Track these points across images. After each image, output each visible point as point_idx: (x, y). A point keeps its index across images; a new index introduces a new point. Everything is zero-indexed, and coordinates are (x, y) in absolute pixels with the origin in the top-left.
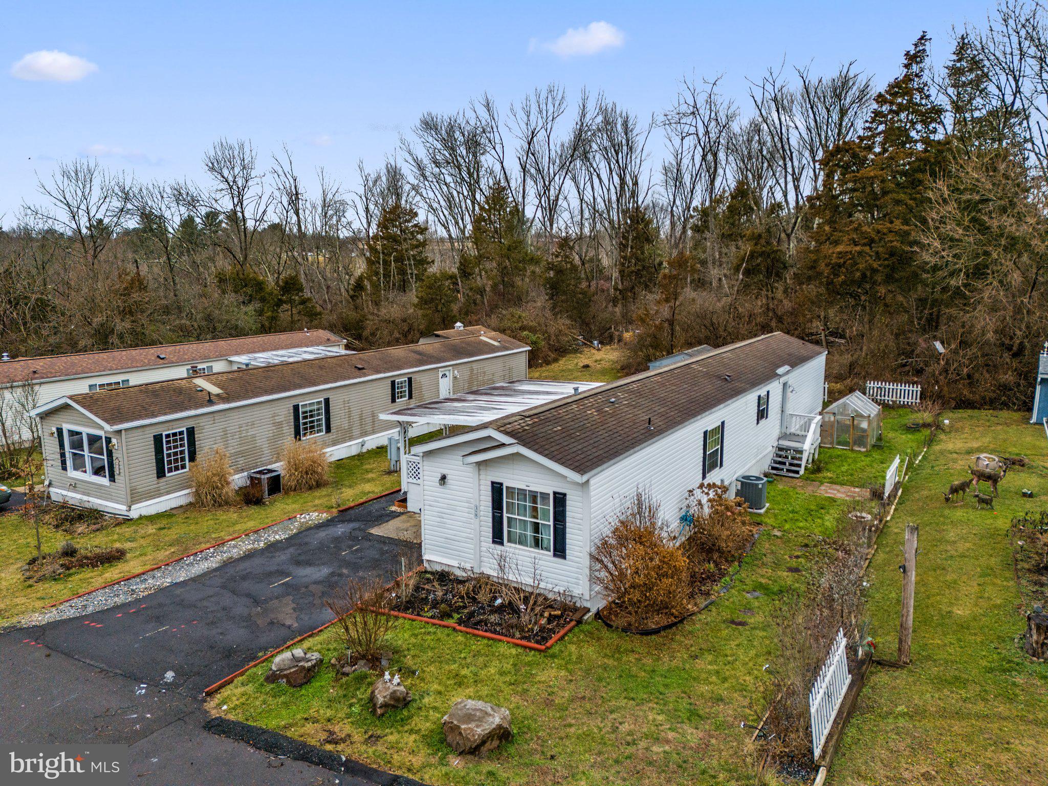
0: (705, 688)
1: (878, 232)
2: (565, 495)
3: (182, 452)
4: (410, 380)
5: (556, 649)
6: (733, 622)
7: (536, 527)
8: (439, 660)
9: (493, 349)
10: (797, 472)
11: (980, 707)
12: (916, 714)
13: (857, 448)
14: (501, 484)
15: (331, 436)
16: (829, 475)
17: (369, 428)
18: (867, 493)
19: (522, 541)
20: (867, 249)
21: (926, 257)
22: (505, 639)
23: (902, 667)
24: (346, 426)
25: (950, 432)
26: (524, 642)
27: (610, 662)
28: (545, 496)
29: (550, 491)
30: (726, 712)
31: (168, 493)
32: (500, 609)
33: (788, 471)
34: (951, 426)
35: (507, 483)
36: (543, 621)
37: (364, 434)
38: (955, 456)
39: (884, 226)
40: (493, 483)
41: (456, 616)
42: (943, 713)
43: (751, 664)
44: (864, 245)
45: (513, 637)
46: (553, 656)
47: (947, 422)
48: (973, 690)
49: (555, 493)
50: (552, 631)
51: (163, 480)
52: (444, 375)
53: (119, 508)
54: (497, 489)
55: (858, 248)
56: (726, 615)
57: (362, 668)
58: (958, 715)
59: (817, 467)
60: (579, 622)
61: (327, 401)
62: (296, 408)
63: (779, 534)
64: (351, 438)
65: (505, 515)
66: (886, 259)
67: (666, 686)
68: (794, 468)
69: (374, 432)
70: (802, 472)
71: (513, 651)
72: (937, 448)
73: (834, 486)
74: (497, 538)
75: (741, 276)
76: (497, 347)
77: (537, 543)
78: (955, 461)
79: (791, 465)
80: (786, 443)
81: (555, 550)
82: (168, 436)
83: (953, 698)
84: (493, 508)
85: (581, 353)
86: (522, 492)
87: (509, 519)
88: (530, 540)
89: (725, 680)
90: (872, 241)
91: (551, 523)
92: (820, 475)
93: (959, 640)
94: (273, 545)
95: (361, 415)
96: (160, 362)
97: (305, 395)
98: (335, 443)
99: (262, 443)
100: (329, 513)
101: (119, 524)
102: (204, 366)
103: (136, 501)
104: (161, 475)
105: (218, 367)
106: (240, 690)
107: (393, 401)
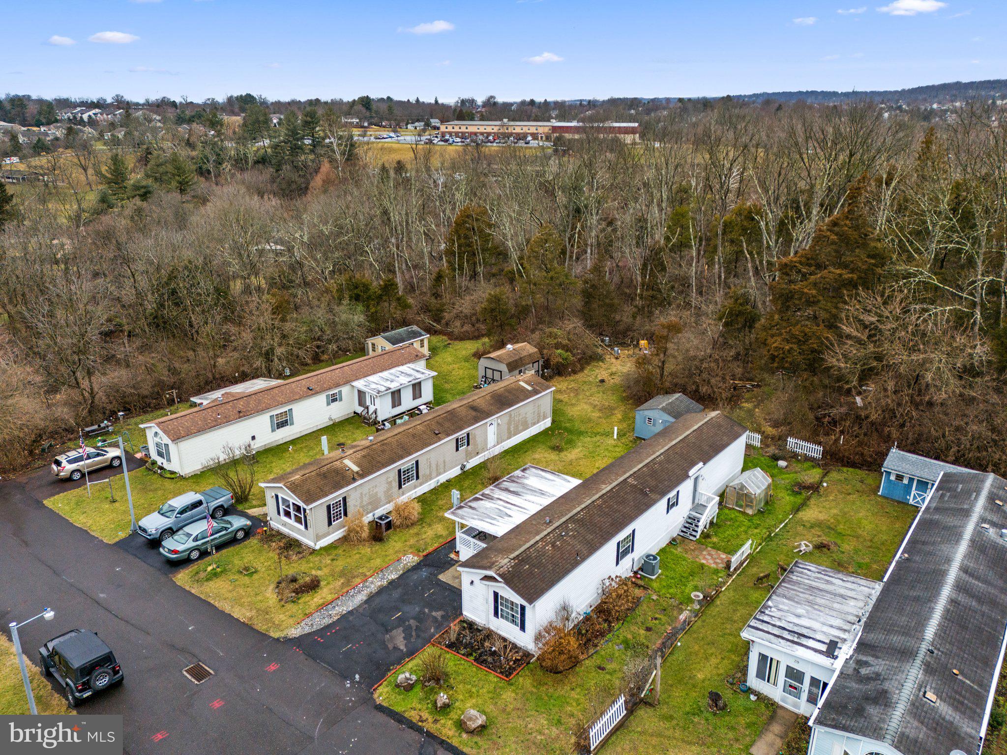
0: (569, 708)
2: (525, 607)
3: (340, 510)
4: (468, 434)
5: (513, 681)
6: (599, 667)
7: (513, 616)
8: (464, 682)
9: (527, 395)
10: (695, 536)
13: (747, 511)
15: (420, 480)
16: (715, 539)
17: (442, 470)
18: (726, 561)
19: (506, 619)
22: (493, 672)
24: (428, 473)
25: (821, 495)
26: (500, 675)
27: (534, 690)
28: (517, 605)
29: (519, 603)
31: (333, 533)
32: (494, 653)
34: (829, 488)
35: (500, 594)
36: (511, 663)
37: (439, 474)
40: (494, 593)
41: (474, 654)
45: (496, 671)
46: (512, 685)
47: (825, 485)
49: (521, 605)
50: (514, 669)
51: (331, 526)
52: (491, 424)
53: (311, 544)
54: (496, 595)
56: (599, 662)
57: (432, 684)
60: (528, 663)
61: (417, 461)
62: (400, 470)
63: (655, 598)
64: (431, 479)
65: (500, 606)
69: (445, 472)
70: (697, 536)
71: (495, 680)
72: (801, 514)
73: (712, 552)
74: (496, 614)
76: (530, 392)
77: (513, 622)
79: (693, 530)
80: (694, 514)
81: (521, 627)
82: (334, 504)
84: (494, 602)
85: (602, 360)
86: (507, 600)
87: (501, 608)
88: (510, 620)
90: (799, 341)
91: (519, 616)
92: (709, 540)
94: (391, 583)
95: (437, 466)
96: (311, 392)
97: (406, 463)
98: (421, 485)
99: (381, 495)
100: (419, 556)
101: (311, 554)
102: (336, 391)
103: (317, 541)
104: (330, 524)
105: (345, 390)
106: (386, 690)
107: (457, 450)
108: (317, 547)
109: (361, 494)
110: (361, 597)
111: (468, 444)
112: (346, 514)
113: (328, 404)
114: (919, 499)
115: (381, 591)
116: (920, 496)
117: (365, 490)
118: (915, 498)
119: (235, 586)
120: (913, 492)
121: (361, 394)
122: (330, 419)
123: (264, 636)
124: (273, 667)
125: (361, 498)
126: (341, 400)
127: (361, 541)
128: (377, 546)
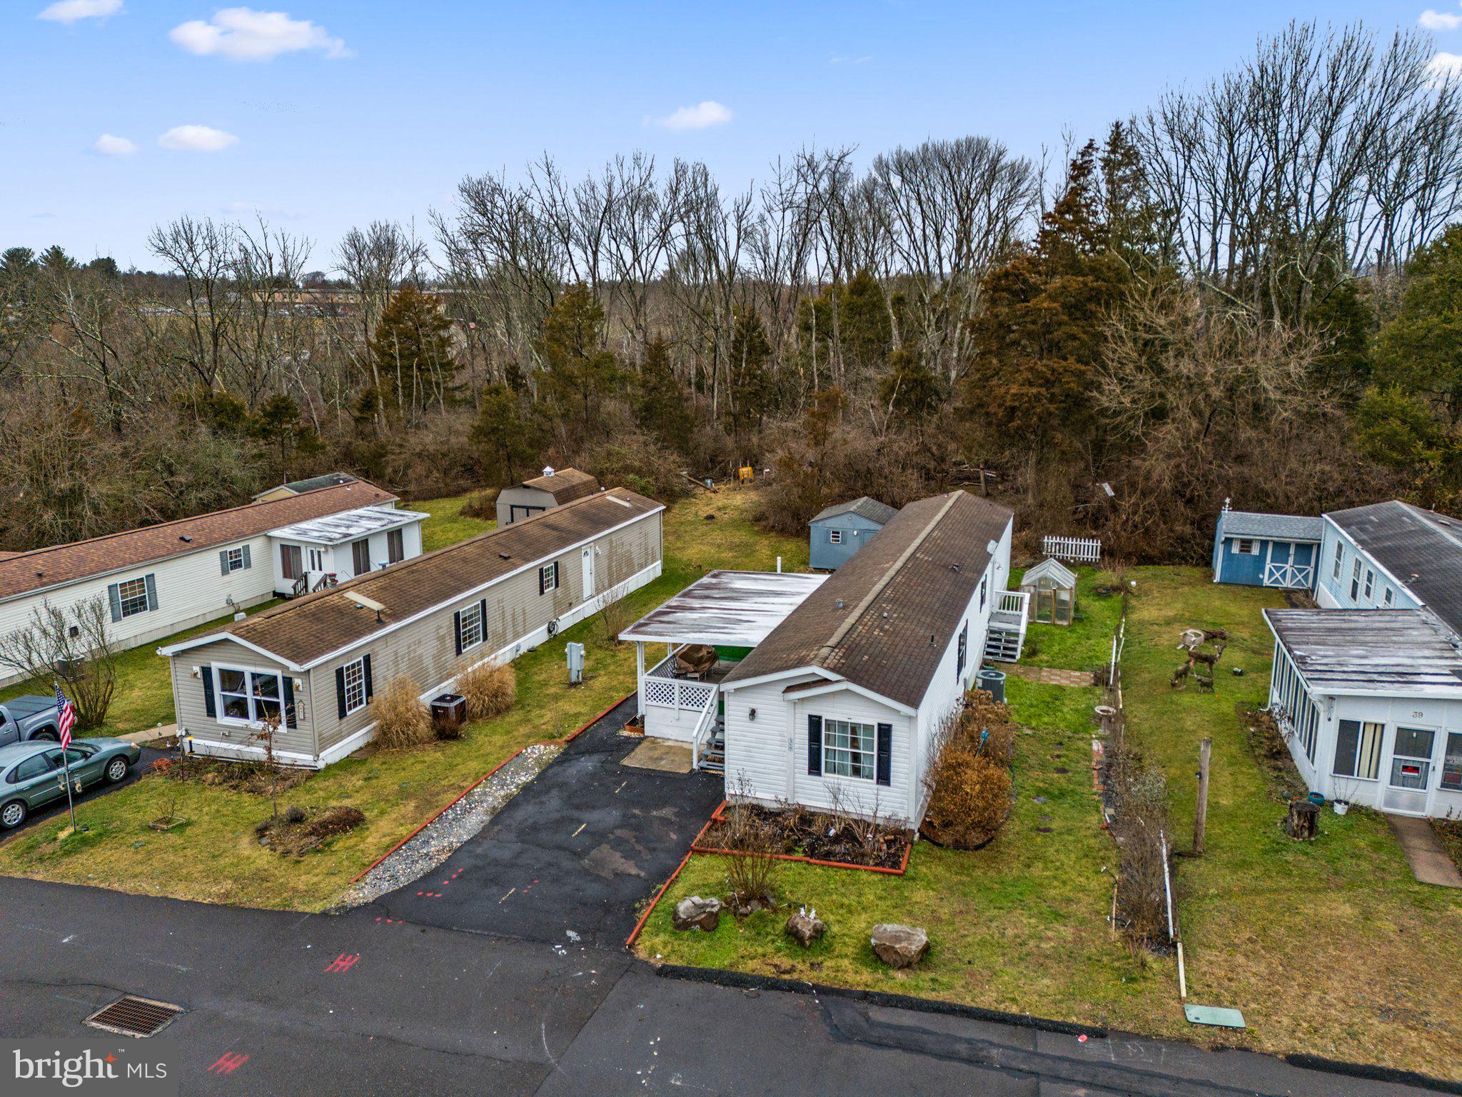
0: (1052, 892)
1: (1053, 370)
2: (890, 726)
3: (360, 685)
4: (556, 564)
5: (910, 873)
6: (1038, 829)
7: (856, 757)
9: (628, 514)
10: (1013, 657)
11: (1268, 883)
12: (1225, 894)
13: (1059, 623)
14: (820, 718)
15: (489, 643)
16: (1044, 657)
17: (520, 629)
18: (1086, 678)
19: (842, 771)
20: (1043, 390)
21: (1105, 401)
22: (862, 867)
23: (1200, 857)
24: (500, 630)
25: (1139, 596)
26: (880, 869)
27: (964, 878)
28: (868, 728)
29: (874, 722)
30: (1081, 910)
31: (349, 735)
32: (836, 840)
33: (1004, 655)
34: (1139, 587)
35: (826, 716)
36: (884, 847)
37: (517, 636)
38: (1156, 627)
39: (1059, 365)
40: (810, 716)
41: (799, 849)
42: (1244, 891)
43: (1077, 867)
44: (1041, 386)
45: (868, 864)
46: (912, 879)
47: (1133, 583)
48: (1258, 871)
49: (879, 725)
50: (897, 855)
51: (345, 720)
52: (586, 553)
53: (305, 758)
54: (815, 722)
55: (1034, 390)
56: (1029, 823)
57: (755, 907)
58: (1257, 892)
59: (1032, 651)
60: (912, 844)
61: (484, 602)
62: (457, 615)
63: (1029, 732)
64: (505, 644)
65: (824, 746)
66: (1061, 402)
67: (1021, 894)
68: (1009, 650)
69: (525, 633)
70: (1018, 657)
71: (874, 878)
72: (1134, 617)
73: (1054, 671)
74: (814, 768)
75: (891, 408)
76: (630, 509)
77: (856, 772)
78: (1159, 634)
79: (1005, 648)
80: (997, 625)
81: (879, 778)
82: (348, 669)
83: (1247, 878)
84: (810, 740)
85: (694, 496)
86: (843, 725)
87: (827, 750)
88: (850, 770)
89: (1064, 883)
90: (1047, 381)
91: (875, 753)
92: (1036, 659)
93: (1234, 828)
94: (526, 789)
95: (513, 615)
96: (187, 546)
97: (464, 601)
98: (492, 650)
99: (428, 662)
100: (556, 744)
101: (309, 778)
102: (239, 546)
103: (323, 748)
104: (342, 714)
105: (256, 546)
106: (658, 940)
107: (542, 592)
108: (321, 765)
109: (396, 653)
110: (475, 820)
111: (557, 586)
112: (369, 693)
113: (225, 572)
114: (1277, 575)
115: (512, 804)
116: (1278, 569)
117: (402, 645)
118: (1271, 574)
119: (149, 853)
120: (1268, 567)
121: (290, 553)
122: (230, 602)
123: (284, 917)
124: (343, 963)
125: (396, 662)
126: (248, 565)
127: (413, 742)
128: (454, 747)
